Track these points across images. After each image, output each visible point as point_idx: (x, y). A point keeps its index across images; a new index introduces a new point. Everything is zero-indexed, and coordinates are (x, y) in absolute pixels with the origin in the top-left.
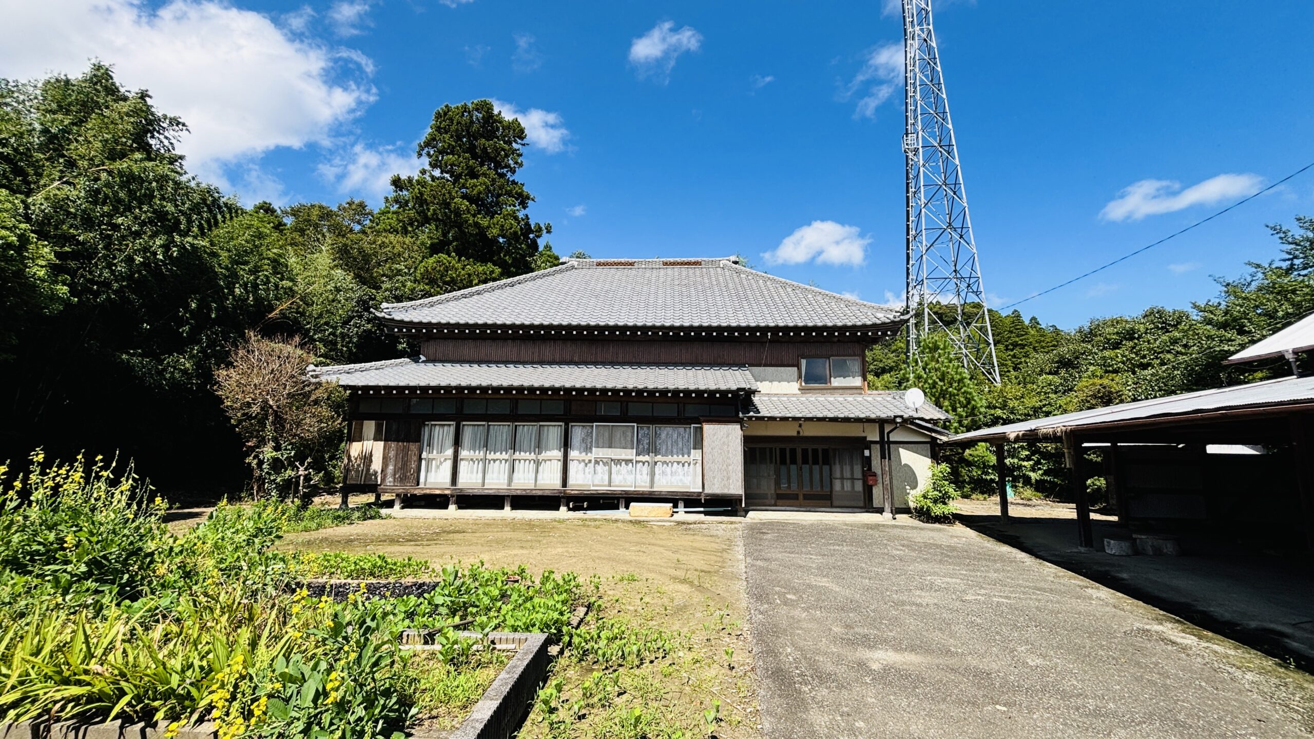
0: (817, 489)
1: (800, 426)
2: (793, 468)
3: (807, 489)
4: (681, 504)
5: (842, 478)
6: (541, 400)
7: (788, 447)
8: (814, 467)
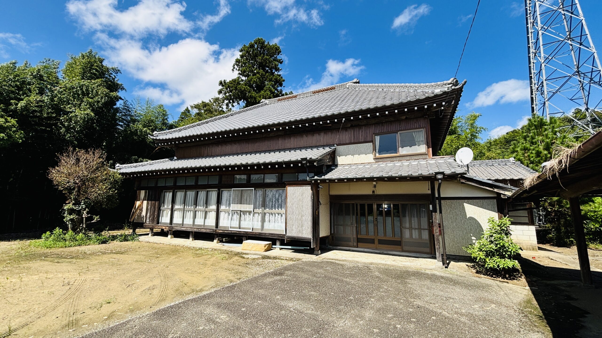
0: (389, 236)
1: (375, 186)
2: (370, 218)
3: (381, 236)
4: (278, 243)
5: (411, 228)
6: (208, 176)
7: (366, 202)
8: (387, 218)
